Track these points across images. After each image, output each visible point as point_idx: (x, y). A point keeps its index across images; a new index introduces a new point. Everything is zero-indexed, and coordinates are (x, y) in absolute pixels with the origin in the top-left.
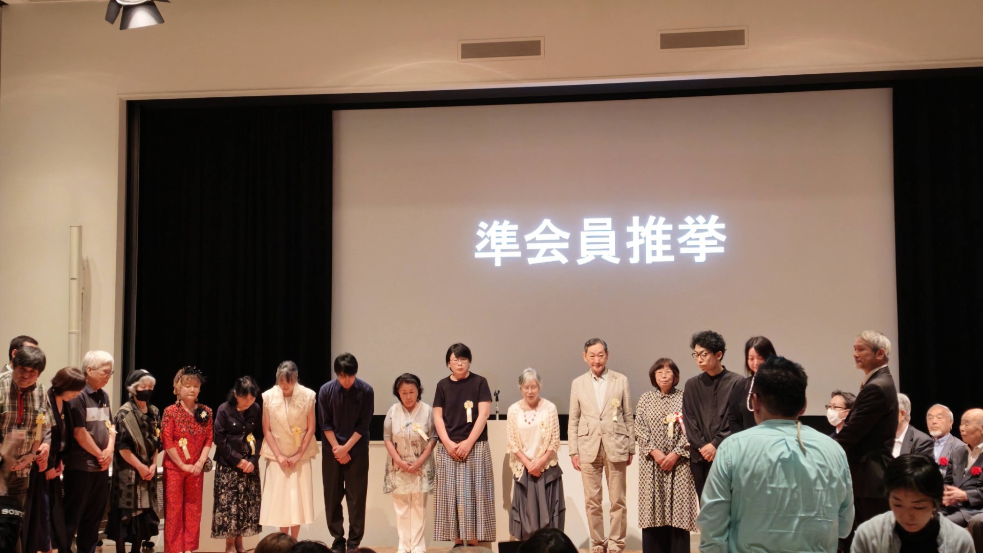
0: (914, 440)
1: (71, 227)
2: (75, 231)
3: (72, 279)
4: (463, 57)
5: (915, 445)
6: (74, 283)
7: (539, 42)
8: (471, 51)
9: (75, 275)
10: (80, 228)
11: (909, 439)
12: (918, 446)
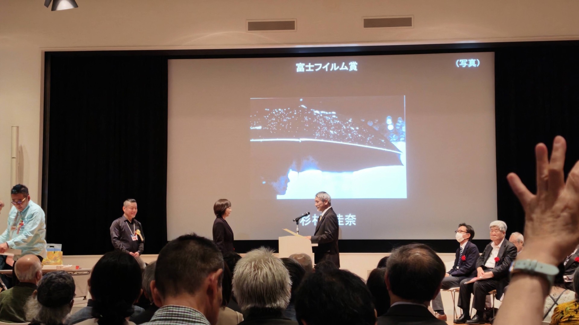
0: (507, 246)
1: (12, 127)
2: (15, 129)
3: (13, 158)
4: (249, 30)
5: (507, 248)
6: (14, 160)
7: (294, 22)
8: (254, 26)
9: (14, 156)
10: (18, 127)
11: (504, 246)
12: (508, 250)
